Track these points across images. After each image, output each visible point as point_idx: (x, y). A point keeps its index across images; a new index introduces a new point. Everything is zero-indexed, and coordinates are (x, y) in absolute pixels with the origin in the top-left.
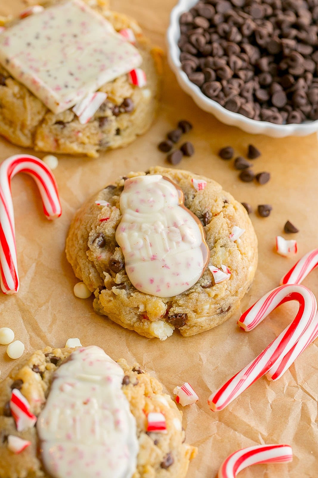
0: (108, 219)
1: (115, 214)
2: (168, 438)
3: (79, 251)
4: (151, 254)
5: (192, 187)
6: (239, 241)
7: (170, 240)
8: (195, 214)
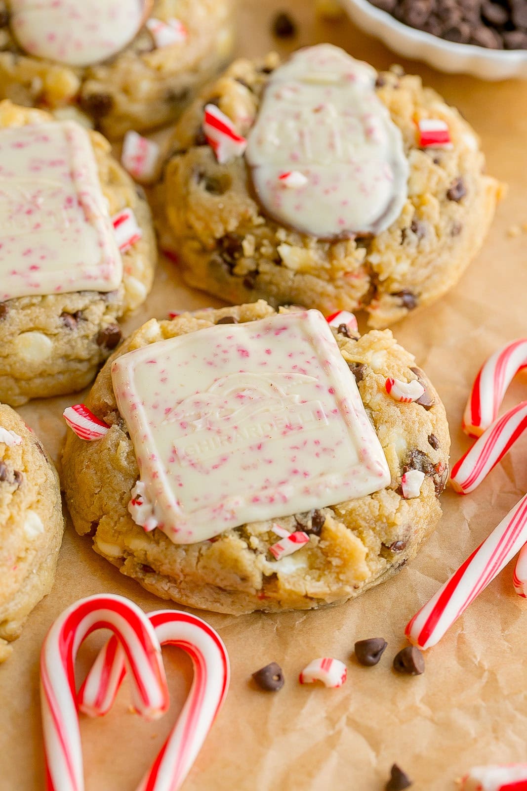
2: (455, 156)
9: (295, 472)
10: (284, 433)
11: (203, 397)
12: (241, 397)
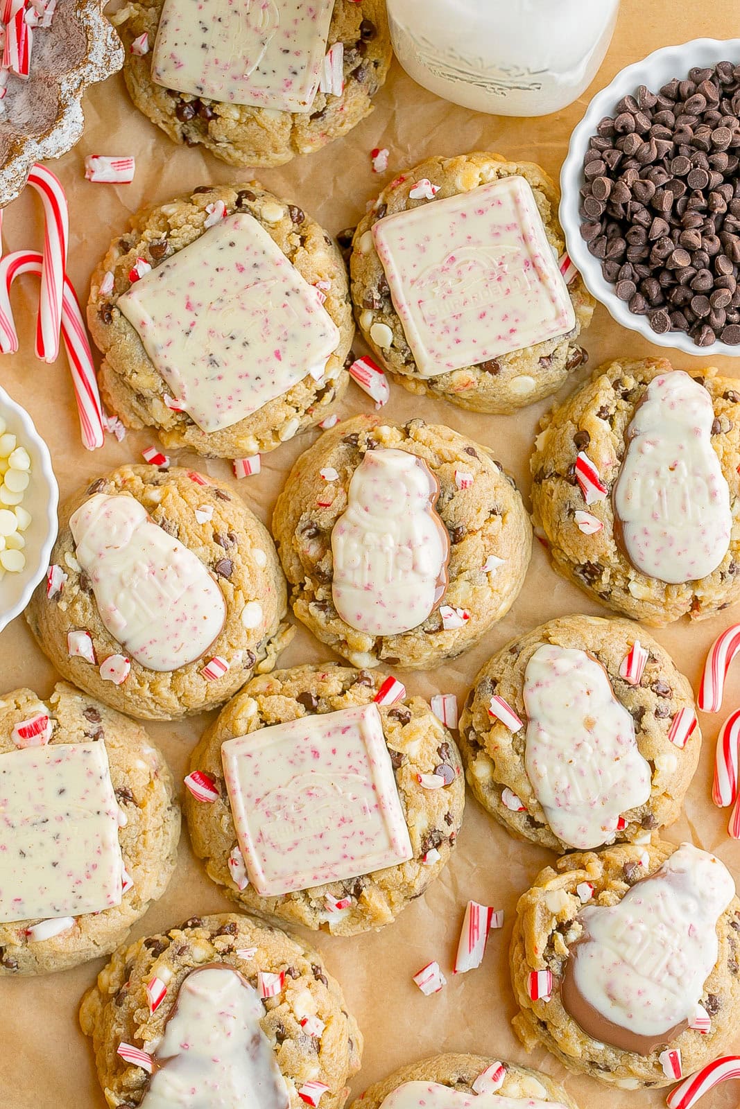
0: (329, 505)
1: (338, 503)
3: (285, 529)
4: (366, 581)
5: (454, 481)
6: (494, 574)
7: (397, 566)
8: (445, 522)
9: (345, 857)
10: (339, 825)
11: (283, 791)
12: (311, 794)
